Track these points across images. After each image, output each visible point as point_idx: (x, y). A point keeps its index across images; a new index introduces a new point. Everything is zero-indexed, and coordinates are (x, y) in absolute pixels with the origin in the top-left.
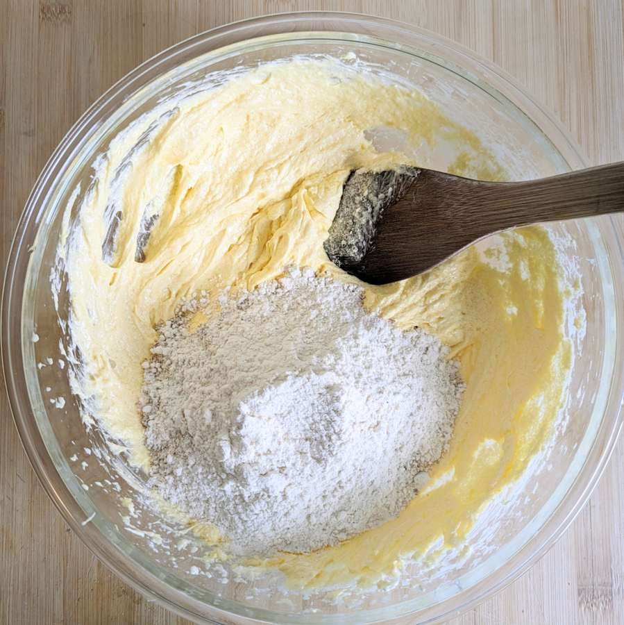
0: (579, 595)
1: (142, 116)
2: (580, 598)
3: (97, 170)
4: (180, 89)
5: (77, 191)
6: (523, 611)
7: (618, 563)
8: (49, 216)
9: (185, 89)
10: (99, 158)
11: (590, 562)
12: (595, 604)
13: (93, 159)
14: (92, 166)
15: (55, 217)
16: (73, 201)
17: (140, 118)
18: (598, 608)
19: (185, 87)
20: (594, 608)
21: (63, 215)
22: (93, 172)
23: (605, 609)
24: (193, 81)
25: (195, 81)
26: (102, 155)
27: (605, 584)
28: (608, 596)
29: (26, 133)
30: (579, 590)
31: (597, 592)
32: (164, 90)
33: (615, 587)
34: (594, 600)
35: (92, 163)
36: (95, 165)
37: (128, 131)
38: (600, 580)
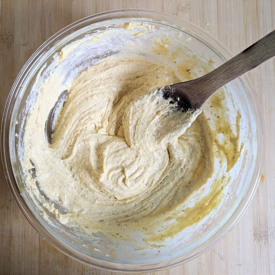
0: (254, 236)
1: (77, 40)
2: (255, 238)
3: (55, 59)
4: (94, 32)
5: (45, 66)
6: (231, 243)
7: (270, 223)
8: (31, 75)
9: (97, 33)
10: (56, 54)
11: (258, 223)
12: (261, 240)
13: (54, 54)
14: (53, 57)
15: (34, 75)
16: (43, 69)
17: (76, 41)
18: (262, 241)
19: (97, 32)
20: (261, 242)
21: (37, 74)
22: (53, 59)
23: (265, 242)
24: (100, 30)
25: (101, 30)
26: (58, 53)
27: (265, 232)
28: (266, 236)
29: (23, 45)
30: (254, 234)
31: (262, 235)
32: (88, 31)
33: (269, 233)
34: (261, 238)
35: (53, 56)
36: (54, 57)
37: (70, 45)
38: (263, 230)
